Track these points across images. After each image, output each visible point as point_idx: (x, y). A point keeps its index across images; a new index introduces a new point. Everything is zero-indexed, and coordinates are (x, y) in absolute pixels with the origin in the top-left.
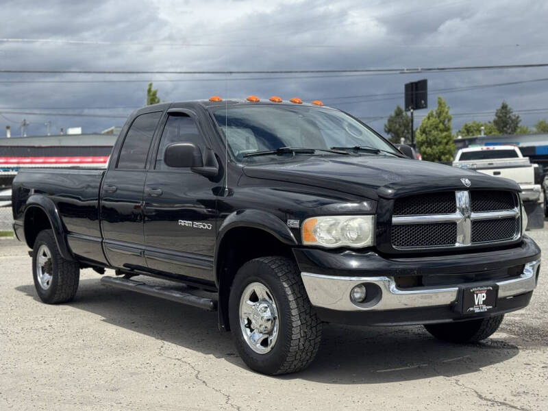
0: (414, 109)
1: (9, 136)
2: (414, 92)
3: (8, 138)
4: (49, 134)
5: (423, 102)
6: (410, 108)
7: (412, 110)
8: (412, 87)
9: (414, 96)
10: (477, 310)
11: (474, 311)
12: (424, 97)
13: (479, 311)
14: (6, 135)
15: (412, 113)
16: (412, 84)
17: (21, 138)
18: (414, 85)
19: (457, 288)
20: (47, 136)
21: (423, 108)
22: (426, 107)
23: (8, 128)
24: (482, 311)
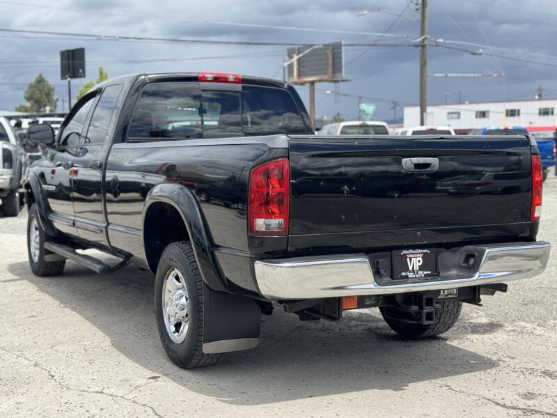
0: (71, 77)
2: (71, 62)
5: (81, 71)
6: (67, 76)
7: (69, 79)
8: (68, 54)
9: (71, 65)
12: (83, 66)
15: (69, 82)
16: (68, 51)
18: (70, 53)
21: (81, 77)
22: (84, 76)
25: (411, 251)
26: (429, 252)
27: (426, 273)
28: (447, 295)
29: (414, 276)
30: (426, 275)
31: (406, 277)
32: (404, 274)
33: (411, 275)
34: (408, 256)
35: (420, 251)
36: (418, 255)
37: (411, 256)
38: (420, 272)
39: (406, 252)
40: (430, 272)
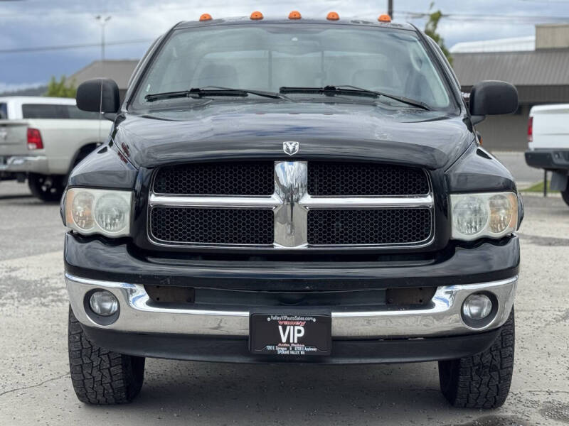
10: (282, 351)
11: (276, 351)
13: (287, 352)
19: (247, 314)
24: (292, 353)
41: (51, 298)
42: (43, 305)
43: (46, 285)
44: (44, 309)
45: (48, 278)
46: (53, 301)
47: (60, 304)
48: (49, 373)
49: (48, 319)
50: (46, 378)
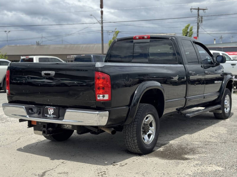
1: (215, 43)
3: (214, 44)
4: (232, 42)
14: (214, 43)
17: (219, 44)
20: (231, 43)
23: (215, 39)
25: (49, 107)
26: (55, 108)
27: (54, 116)
28: (68, 127)
29: (49, 117)
30: (54, 117)
31: (47, 116)
32: (46, 115)
33: (48, 116)
34: (49, 109)
35: (52, 107)
36: (52, 109)
37: (50, 109)
38: (52, 115)
39: (47, 107)
40: (55, 116)
41: (5, 121)
42: (3, 123)
43: (2, 117)
44: (3, 124)
45: (2, 115)
46: (6, 121)
47: (8, 122)
48: (10, 141)
49: (6, 127)
50: (10, 143)
